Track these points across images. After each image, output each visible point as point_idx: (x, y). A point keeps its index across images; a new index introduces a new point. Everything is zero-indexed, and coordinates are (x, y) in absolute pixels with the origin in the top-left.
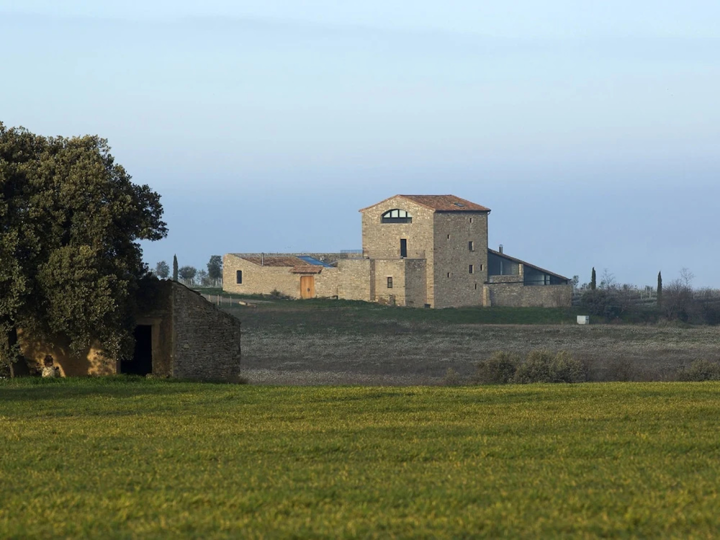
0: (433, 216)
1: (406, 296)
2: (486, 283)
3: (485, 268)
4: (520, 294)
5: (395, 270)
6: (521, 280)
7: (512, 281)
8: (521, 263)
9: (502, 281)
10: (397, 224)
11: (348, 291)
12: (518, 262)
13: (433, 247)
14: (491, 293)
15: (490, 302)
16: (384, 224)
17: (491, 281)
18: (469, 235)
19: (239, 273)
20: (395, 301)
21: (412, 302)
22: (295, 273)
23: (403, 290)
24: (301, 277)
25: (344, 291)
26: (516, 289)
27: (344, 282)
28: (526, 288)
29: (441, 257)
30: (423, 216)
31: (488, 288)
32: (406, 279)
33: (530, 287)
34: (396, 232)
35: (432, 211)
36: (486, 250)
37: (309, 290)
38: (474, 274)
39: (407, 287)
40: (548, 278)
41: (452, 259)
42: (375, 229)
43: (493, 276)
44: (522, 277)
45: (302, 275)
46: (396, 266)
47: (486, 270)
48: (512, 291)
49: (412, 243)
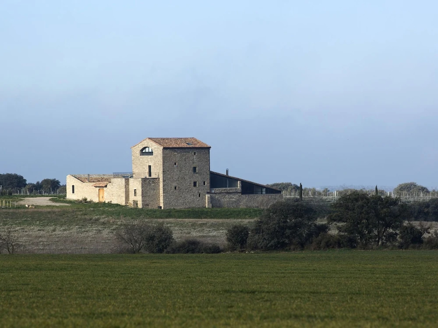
0: (162, 151)
1: (142, 201)
2: (208, 193)
3: (207, 183)
4: (238, 200)
5: (137, 185)
6: (239, 191)
7: (231, 192)
8: (239, 180)
9: (223, 192)
10: (147, 156)
11: (116, 198)
12: (237, 180)
13: (162, 171)
14: (212, 200)
15: (211, 204)
16: (142, 156)
17: (213, 192)
18: (193, 163)
19: (73, 186)
20: (137, 204)
21: (148, 205)
22: (96, 187)
23: (141, 197)
24: (99, 189)
25: (114, 198)
26: (235, 197)
27: (114, 193)
28: (244, 196)
29: (169, 176)
30: (158, 150)
31: (210, 196)
32: (142, 191)
33: (247, 195)
34: (146, 161)
35: (162, 148)
36: (208, 172)
37: (103, 197)
38: (198, 187)
39: (143, 196)
40: (264, 190)
41: (178, 178)
42: (138, 159)
43: (215, 189)
44: (240, 189)
45: (99, 188)
46: (138, 182)
47: (209, 185)
48: (231, 198)
49: (153, 168)
